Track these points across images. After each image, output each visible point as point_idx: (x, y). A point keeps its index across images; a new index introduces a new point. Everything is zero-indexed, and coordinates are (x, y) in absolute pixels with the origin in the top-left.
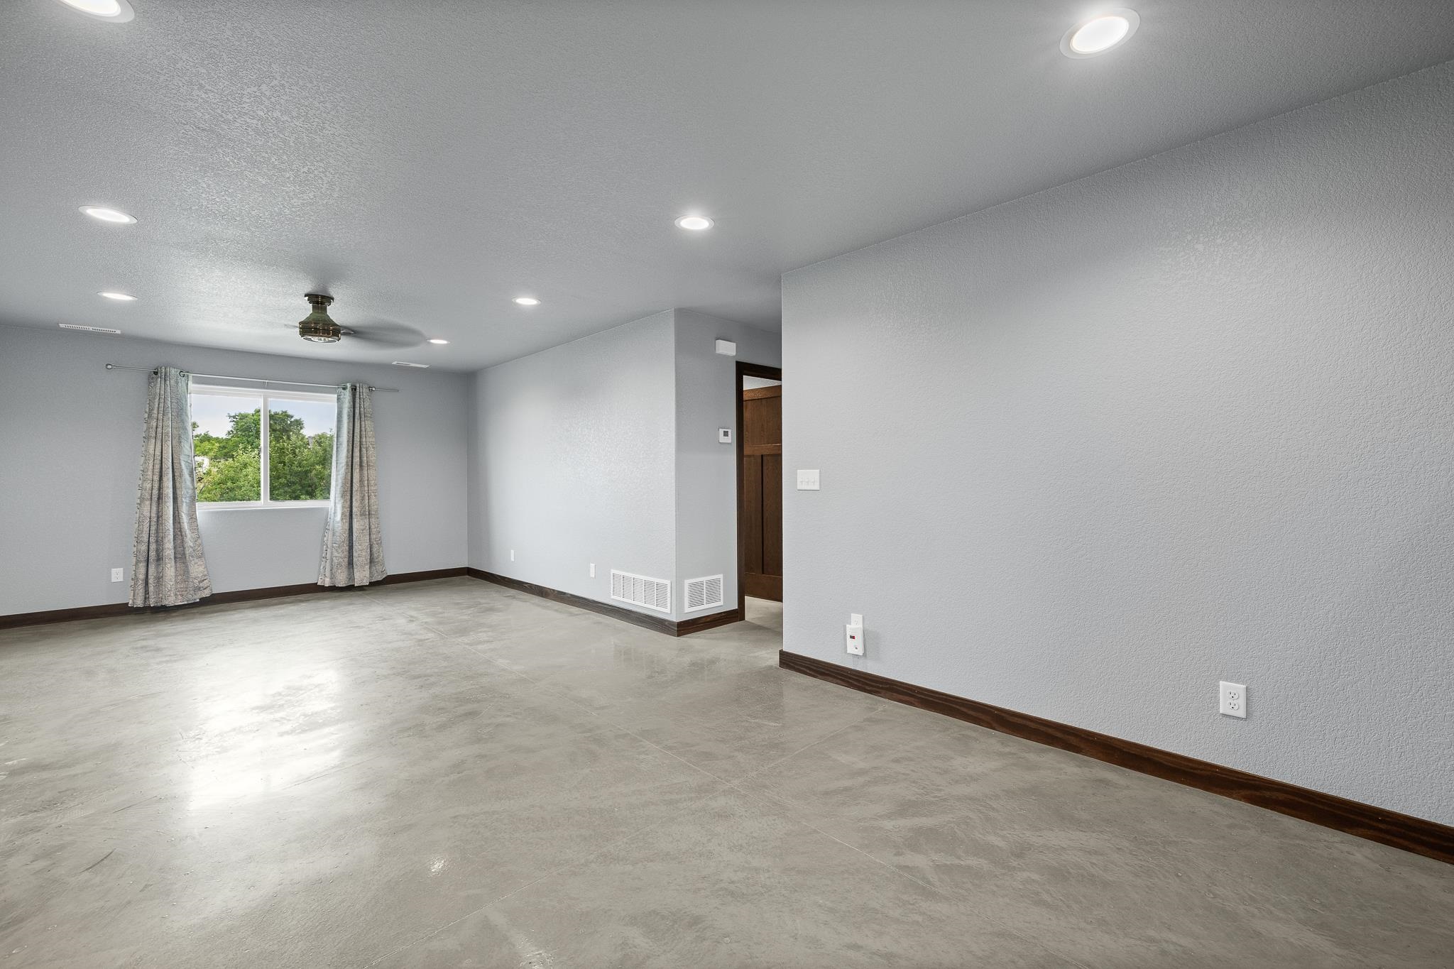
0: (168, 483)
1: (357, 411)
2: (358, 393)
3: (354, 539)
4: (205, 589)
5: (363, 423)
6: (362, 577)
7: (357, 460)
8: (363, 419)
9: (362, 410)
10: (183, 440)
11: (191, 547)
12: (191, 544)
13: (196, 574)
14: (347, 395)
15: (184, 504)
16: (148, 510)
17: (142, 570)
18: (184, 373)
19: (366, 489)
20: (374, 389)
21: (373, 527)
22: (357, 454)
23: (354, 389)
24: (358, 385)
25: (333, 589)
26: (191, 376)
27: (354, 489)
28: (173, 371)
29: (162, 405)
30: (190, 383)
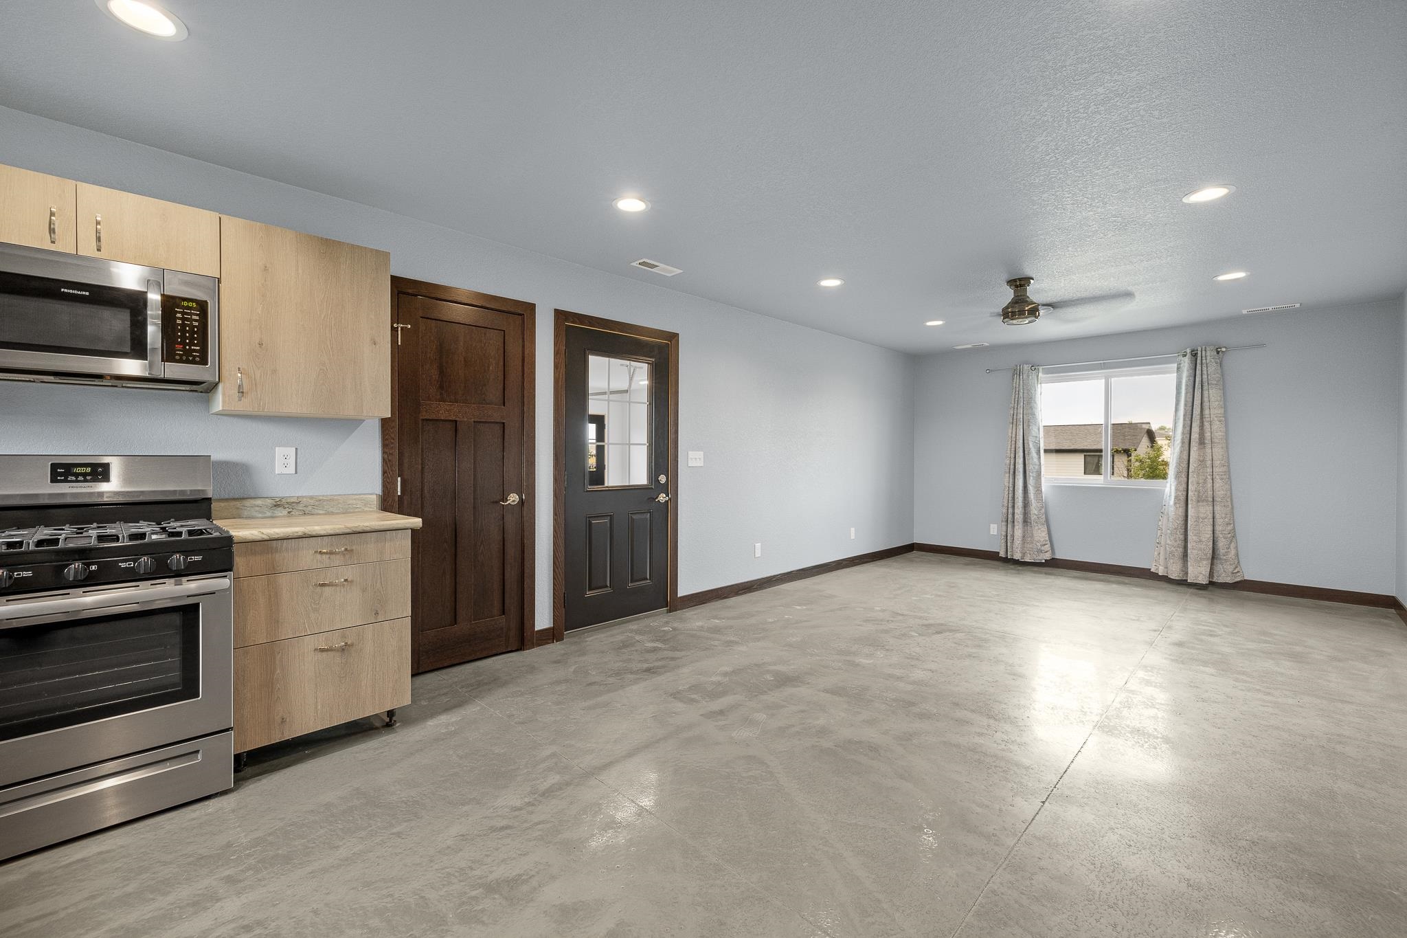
0: (1020, 461)
1: (1198, 379)
2: (1199, 358)
3: (1189, 528)
4: (1046, 552)
5: (1206, 393)
6: (1198, 572)
7: (1195, 436)
8: (1205, 388)
9: (1205, 377)
10: (1031, 424)
11: (1035, 514)
12: (1036, 512)
13: (1038, 538)
14: (1186, 362)
15: (1031, 478)
16: (1007, 481)
17: (1004, 529)
18: (1034, 367)
19: (1209, 470)
20: (1224, 349)
21: (1217, 516)
22: (1196, 429)
23: (1194, 355)
24: (1199, 349)
25: (1165, 579)
26: (1041, 368)
27: (1190, 471)
28: (1026, 367)
29: (1017, 396)
30: (1040, 375)
